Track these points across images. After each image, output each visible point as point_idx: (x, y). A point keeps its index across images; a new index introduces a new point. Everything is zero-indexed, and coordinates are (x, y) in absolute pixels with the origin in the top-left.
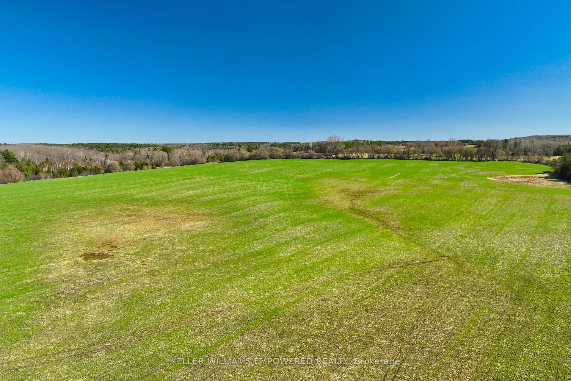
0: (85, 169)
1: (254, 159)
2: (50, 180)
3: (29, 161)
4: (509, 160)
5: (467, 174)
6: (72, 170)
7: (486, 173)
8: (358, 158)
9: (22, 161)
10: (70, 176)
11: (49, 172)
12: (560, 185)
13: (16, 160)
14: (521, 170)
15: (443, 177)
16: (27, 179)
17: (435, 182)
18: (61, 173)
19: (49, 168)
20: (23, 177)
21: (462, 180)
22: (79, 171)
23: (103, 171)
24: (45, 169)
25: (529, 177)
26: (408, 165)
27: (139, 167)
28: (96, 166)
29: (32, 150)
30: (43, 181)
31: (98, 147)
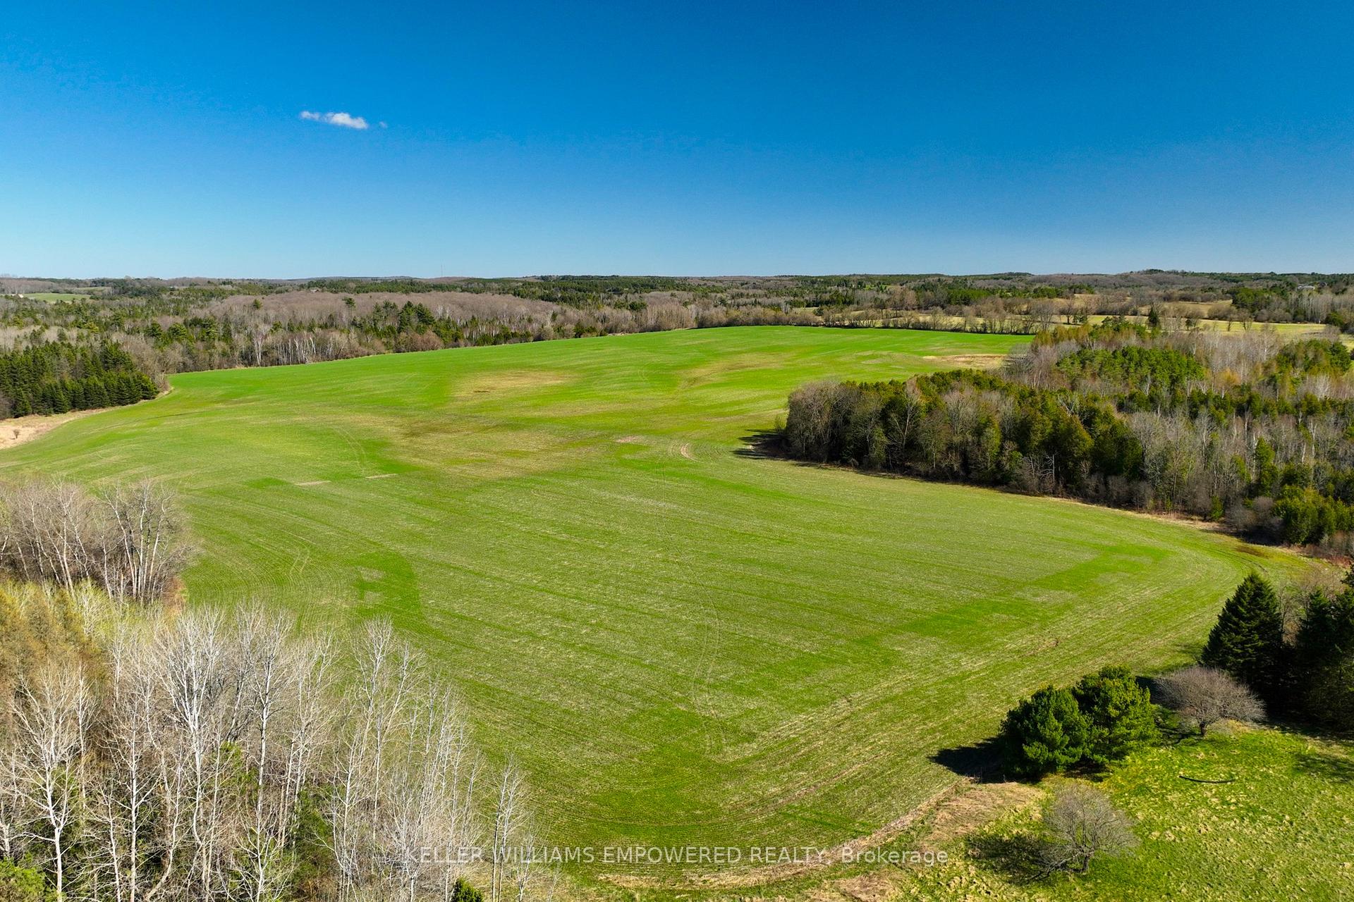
0: (514, 335)
1: (734, 325)
2: (470, 349)
3: (448, 321)
6: (497, 336)
8: (869, 327)
9: (440, 320)
10: (495, 343)
11: (470, 338)
13: (432, 320)
16: (446, 346)
18: (485, 340)
19: (471, 334)
20: (442, 343)
22: (506, 337)
23: (532, 339)
24: (466, 335)
27: (579, 334)
28: (529, 330)
29: (453, 303)
30: (462, 349)
31: (565, 289)
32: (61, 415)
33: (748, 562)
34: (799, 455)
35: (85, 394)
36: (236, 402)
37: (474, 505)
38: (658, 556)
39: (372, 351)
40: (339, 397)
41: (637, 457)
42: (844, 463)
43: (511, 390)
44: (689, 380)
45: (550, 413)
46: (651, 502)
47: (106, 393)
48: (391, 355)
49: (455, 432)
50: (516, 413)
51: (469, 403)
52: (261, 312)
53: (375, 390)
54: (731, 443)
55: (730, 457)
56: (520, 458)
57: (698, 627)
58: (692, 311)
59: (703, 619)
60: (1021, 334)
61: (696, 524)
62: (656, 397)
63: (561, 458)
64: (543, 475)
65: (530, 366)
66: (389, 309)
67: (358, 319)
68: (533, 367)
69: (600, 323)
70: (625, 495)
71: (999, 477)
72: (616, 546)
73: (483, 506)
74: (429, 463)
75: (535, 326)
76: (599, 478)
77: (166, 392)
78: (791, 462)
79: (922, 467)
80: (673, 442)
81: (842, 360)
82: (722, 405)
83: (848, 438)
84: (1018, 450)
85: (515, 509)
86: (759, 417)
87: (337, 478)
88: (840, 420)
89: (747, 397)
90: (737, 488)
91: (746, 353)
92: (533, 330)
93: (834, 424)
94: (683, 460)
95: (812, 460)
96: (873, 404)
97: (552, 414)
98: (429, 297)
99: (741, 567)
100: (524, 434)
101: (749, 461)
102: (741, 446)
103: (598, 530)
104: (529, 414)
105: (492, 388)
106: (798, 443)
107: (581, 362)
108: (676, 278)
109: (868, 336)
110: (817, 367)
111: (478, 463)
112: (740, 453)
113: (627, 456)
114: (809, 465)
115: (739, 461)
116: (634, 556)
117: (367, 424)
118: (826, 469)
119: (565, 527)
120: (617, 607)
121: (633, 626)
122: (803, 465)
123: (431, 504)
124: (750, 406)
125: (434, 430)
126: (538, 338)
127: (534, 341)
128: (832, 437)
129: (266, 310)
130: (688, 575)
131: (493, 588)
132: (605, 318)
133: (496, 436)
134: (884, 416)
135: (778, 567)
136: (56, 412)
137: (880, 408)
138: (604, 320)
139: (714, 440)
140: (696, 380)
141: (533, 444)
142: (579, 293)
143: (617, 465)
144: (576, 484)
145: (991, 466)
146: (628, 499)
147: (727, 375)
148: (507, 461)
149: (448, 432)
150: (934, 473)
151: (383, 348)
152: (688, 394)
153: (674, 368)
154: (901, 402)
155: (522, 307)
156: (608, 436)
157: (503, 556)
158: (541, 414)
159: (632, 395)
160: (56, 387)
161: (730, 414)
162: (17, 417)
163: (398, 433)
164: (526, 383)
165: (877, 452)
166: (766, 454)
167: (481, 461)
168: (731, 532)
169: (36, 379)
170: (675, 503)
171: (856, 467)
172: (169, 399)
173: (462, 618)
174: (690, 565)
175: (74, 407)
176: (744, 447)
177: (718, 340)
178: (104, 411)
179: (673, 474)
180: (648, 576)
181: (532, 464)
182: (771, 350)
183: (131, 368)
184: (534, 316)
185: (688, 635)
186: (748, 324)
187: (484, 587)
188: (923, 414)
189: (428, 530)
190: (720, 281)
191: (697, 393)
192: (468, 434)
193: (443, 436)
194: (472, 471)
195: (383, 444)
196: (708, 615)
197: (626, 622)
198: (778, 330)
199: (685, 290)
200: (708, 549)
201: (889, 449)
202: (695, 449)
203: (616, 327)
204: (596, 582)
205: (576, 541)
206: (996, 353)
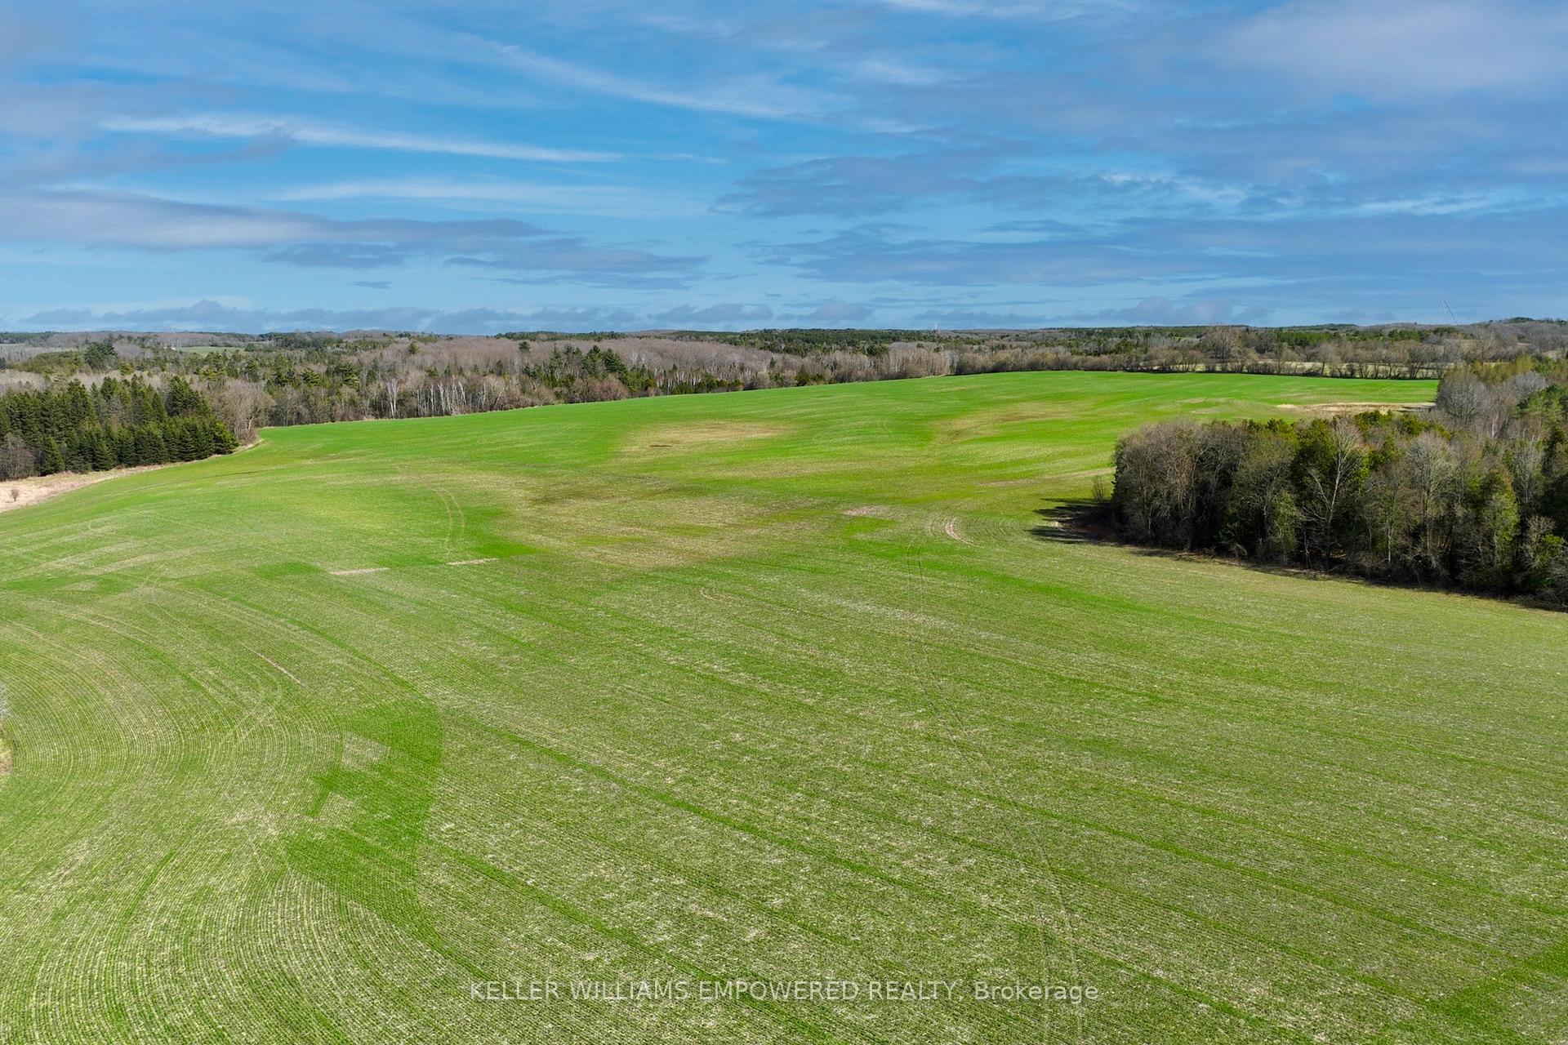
0: (720, 384)
1: (1003, 371)
2: (663, 398)
3: (642, 369)
6: (699, 385)
8: (1187, 371)
9: (632, 367)
10: (694, 392)
11: (663, 387)
13: (622, 369)
16: (632, 394)
18: (683, 389)
19: (666, 382)
20: (626, 393)
22: (710, 386)
23: (741, 387)
24: (660, 383)
27: (802, 382)
28: (740, 379)
29: (651, 350)
30: (652, 399)
31: (790, 340)
32: (102, 473)
33: (1101, 747)
34: (1141, 537)
35: (136, 445)
36: (332, 458)
37: (601, 613)
38: (916, 726)
39: (537, 400)
40: (465, 452)
41: (877, 538)
42: (1222, 552)
43: (701, 445)
44: (950, 434)
45: (750, 473)
46: (900, 615)
47: (163, 444)
48: (561, 407)
49: (608, 498)
50: (701, 473)
51: (639, 460)
52: (417, 358)
53: (517, 443)
54: (1024, 517)
55: (1027, 540)
56: (696, 536)
57: (1023, 932)
58: (946, 357)
59: (1028, 909)
60: (1404, 378)
61: (984, 659)
62: (904, 454)
63: (757, 537)
64: (725, 564)
65: (732, 416)
66: (571, 355)
67: (532, 366)
68: (735, 417)
69: (828, 371)
70: (856, 600)
71: (1519, 579)
72: (835, 702)
73: (616, 615)
74: (553, 542)
75: (748, 374)
76: (814, 571)
77: (250, 446)
78: (1128, 548)
79: (1367, 561)
80: (932, 515)
81: (1161, 408)
82: (1001, 465)
83: (1231, 511)
84: (1556, 532)
85: (667, 622)
86: (1058, 481)
87: (399, 563)
88: (1213, 481)
89: (1036, 454)
90: (1046, 590)
91: (1024, 401)
92: (744, 378)
93: (1203, 487)
94: (950, 543)
95: (1165, 545)
96: (1275, 454)
97: (751, 474)
98: (622, 343)
99: (1087, 759)
100: (706, 502)
101: (1058, 546)
102: (1039, 522)
103: (804, 665)
104: (718, 475)
105: (677, 442)
106: (1139, 519)
107: (801, 411)
108: (923, 331)
109: (1188, 381)
110: (1127, 417)
111: (628, 544)
112: (1041, 533)
113: (860, 536)
114: (1162, 555)
115: (1042, 545)
116: (871, 725)
117: (486, 486)
118: (1191, 560)
119: (747, 658)
120: (834, 860)
121: (868, 921)
122: (1150, 554)
123: (531, 610)
124: (1042, 466)
125: (577, 495)
126: (751, 387)
127: (744, 390)
128: (1199, 506)
129: (423, 356)
130: (982, 775)
131: (582, 794)
132: (835, 364)
133: (662, 504)
134: (1296, 474)
135: (1164, 761)
136: (96, 468)
137: (1289, 459)
138: (835, 366)
139: (996, 514)
140: (958, 433)
141: (717, 515)
142: (807, 344)
143: (844, 549)
144: (775, 579)
145: (1501, 560)
146: (862, 607)
147: (1002, 427)
148: (674, 542)
149: (596, 498)
150: (1389, 571)
151: (552, 398)
152: (949, 451)
153: (927, 418)
154: (1324, 450)
155: (735, 355)
156: (835, 504)
157: (623, 719)
158: (737, 474)
159: (870, 451)
160: (97, 435)
161: (1015, 477)
162: (44, 474)
163: (525, 498)
164: (725, 436)
165: (1282, 534)
166: (1084, 536)
167: (632, 540)
168: (1052, 677)
169: (75, 424)
170: (942, 617)
171: (1242, 558)
172: (251, 454)
173: (495, 875)
174: (984, 751)
175: (121, 461)
176: (1045, 524)
177: (984, 386)
178: (158, 467)
179: (936, 565)
180: (898, 775)
181: (711, 547)
182: (1057, 398)
183: (204, 412)
184: (748, 364)
185: (1000, 962)
186: (1021, 369)
187: (565, 790)
188: (1365, 470)
189: (506, 659)
190: (976, 334)
191: (963, 449)
192: (626, 502)
193: (589, 503)
194: (615, 556)
195: (496, 514)
196: (1041, 894)
197: (850, 908)
198: (1063, 375)
199: (934, 341)
200: (1014, 712)
201: (1304, 531)
202: (967, 526)
203: (850, 375)
204: (792, 786)
205: (765, 688)
206: (1383, 401)
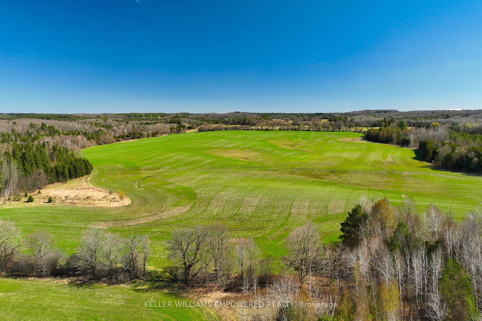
4: (347, 131)
5: (329, 138)
7: (337, 137)
12: (365, 142)
14: (351, 136)
15: (320, 139)
17: (318, 141)
21: (328, 140)
25: (354, 139)
26: (301, 134)
